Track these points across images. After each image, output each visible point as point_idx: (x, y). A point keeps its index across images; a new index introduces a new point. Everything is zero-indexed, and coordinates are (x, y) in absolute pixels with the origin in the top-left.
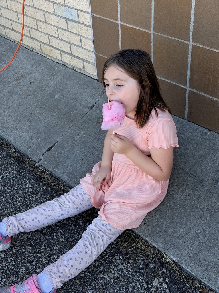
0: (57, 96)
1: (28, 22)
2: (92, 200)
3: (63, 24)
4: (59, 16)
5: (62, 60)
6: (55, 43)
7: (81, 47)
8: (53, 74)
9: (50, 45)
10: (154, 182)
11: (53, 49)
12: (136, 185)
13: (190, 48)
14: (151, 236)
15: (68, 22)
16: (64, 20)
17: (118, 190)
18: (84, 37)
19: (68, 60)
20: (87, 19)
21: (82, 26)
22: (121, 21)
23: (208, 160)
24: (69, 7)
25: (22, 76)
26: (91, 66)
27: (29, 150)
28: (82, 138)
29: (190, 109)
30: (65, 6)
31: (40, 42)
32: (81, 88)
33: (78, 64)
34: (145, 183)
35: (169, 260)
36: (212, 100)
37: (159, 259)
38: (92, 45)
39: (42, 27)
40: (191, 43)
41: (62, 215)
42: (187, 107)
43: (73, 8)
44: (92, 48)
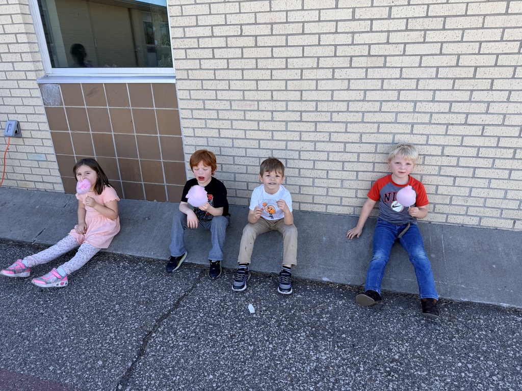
0: (37, 207)
1: (8, 169)
2: (78, 240)
3: (35, 164)
4: (31, 160)
5: (36, 188)
6: (28, 178)
7: (51, 175)
8: (31, 197)
9: (25, 181)
10: (111, 221)
11: (28, 182)
12: (101, 225)
13: (117, 160)
14: (115, 250)
15: (39, 162)
16: (36, 162)
17: (92, 230)
18: (52, 169)
19: (40, 186)
20: (54, 158)
21: (50, 162)
22: (76, 154)
23: (139, 212)
24: (39, 153)
25: (6, 203)
26: (59, 185)
27: (24, 238)
28: (62, 222)
29: (125, 192)
30: (36, 153)
31: (17, 180)
32: (54, 199)
33: (49, 187)
34: (106, 223)
35: (127, 255)
36: (134, 183)
37: (122, 257)
38: (58, 172)
39: (18, 170)
40: (117, 158)
41: (61, 251)
42: (123, 191)
43: (42, 153)
44: (58, 174)
